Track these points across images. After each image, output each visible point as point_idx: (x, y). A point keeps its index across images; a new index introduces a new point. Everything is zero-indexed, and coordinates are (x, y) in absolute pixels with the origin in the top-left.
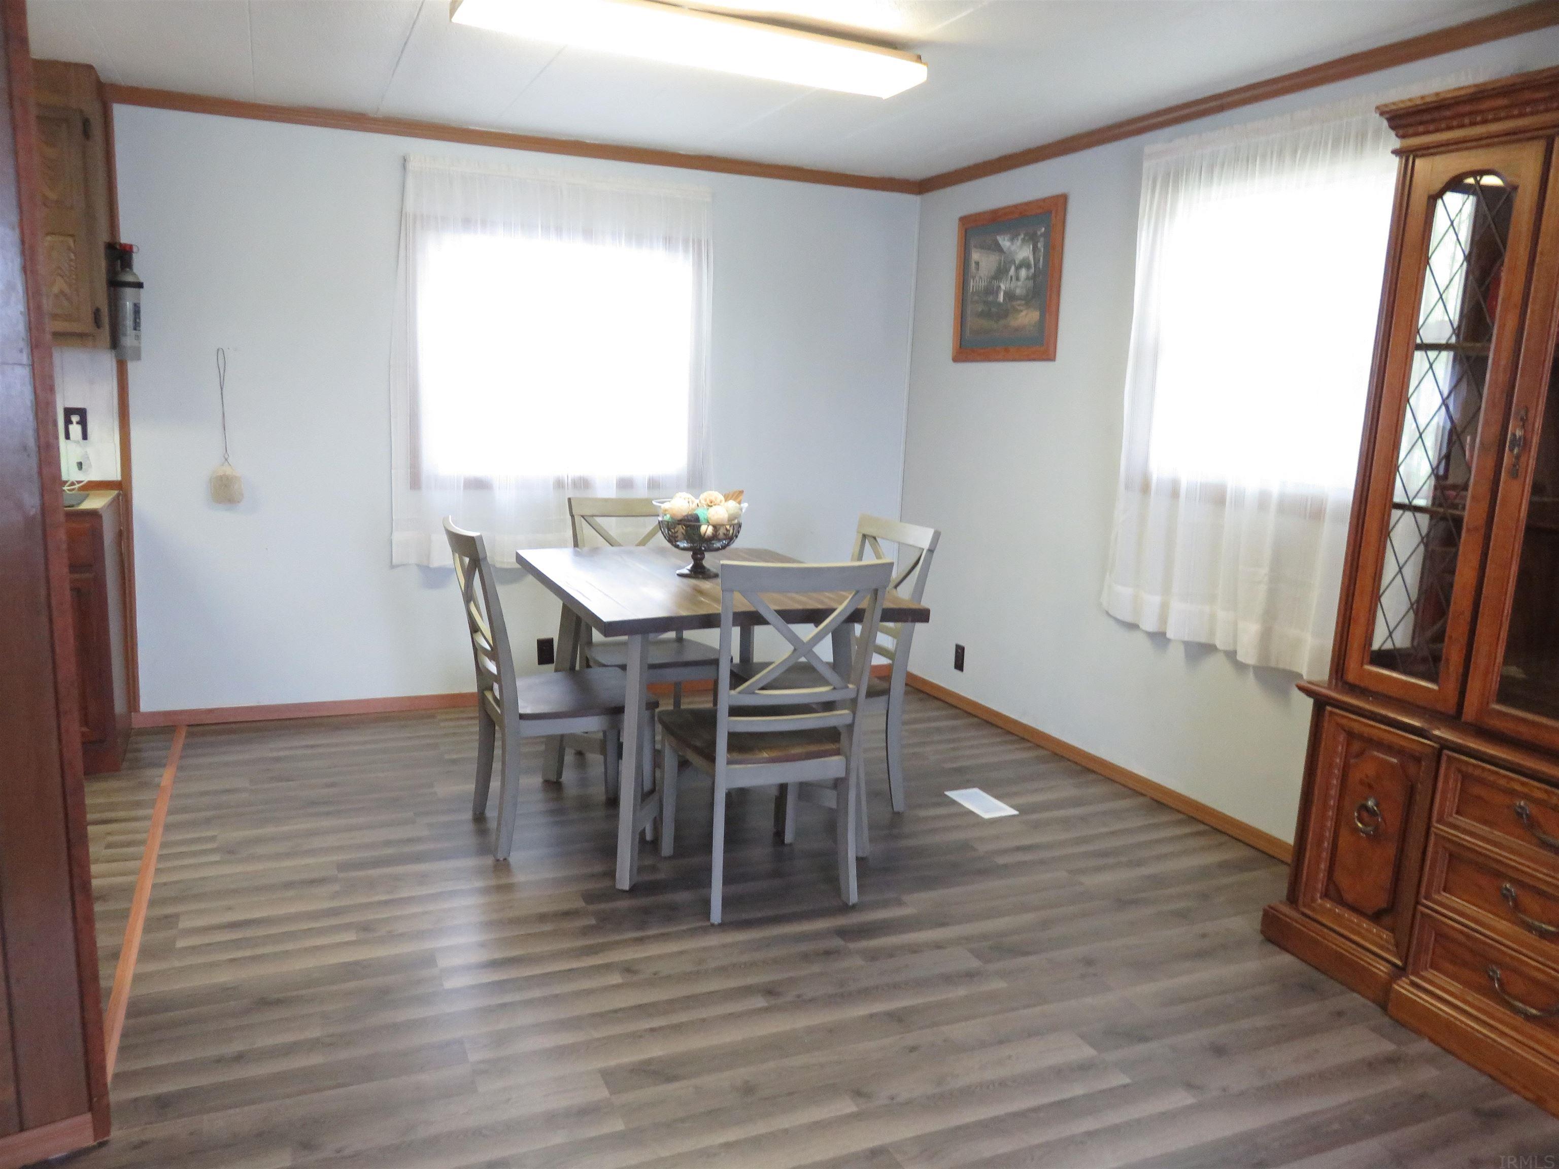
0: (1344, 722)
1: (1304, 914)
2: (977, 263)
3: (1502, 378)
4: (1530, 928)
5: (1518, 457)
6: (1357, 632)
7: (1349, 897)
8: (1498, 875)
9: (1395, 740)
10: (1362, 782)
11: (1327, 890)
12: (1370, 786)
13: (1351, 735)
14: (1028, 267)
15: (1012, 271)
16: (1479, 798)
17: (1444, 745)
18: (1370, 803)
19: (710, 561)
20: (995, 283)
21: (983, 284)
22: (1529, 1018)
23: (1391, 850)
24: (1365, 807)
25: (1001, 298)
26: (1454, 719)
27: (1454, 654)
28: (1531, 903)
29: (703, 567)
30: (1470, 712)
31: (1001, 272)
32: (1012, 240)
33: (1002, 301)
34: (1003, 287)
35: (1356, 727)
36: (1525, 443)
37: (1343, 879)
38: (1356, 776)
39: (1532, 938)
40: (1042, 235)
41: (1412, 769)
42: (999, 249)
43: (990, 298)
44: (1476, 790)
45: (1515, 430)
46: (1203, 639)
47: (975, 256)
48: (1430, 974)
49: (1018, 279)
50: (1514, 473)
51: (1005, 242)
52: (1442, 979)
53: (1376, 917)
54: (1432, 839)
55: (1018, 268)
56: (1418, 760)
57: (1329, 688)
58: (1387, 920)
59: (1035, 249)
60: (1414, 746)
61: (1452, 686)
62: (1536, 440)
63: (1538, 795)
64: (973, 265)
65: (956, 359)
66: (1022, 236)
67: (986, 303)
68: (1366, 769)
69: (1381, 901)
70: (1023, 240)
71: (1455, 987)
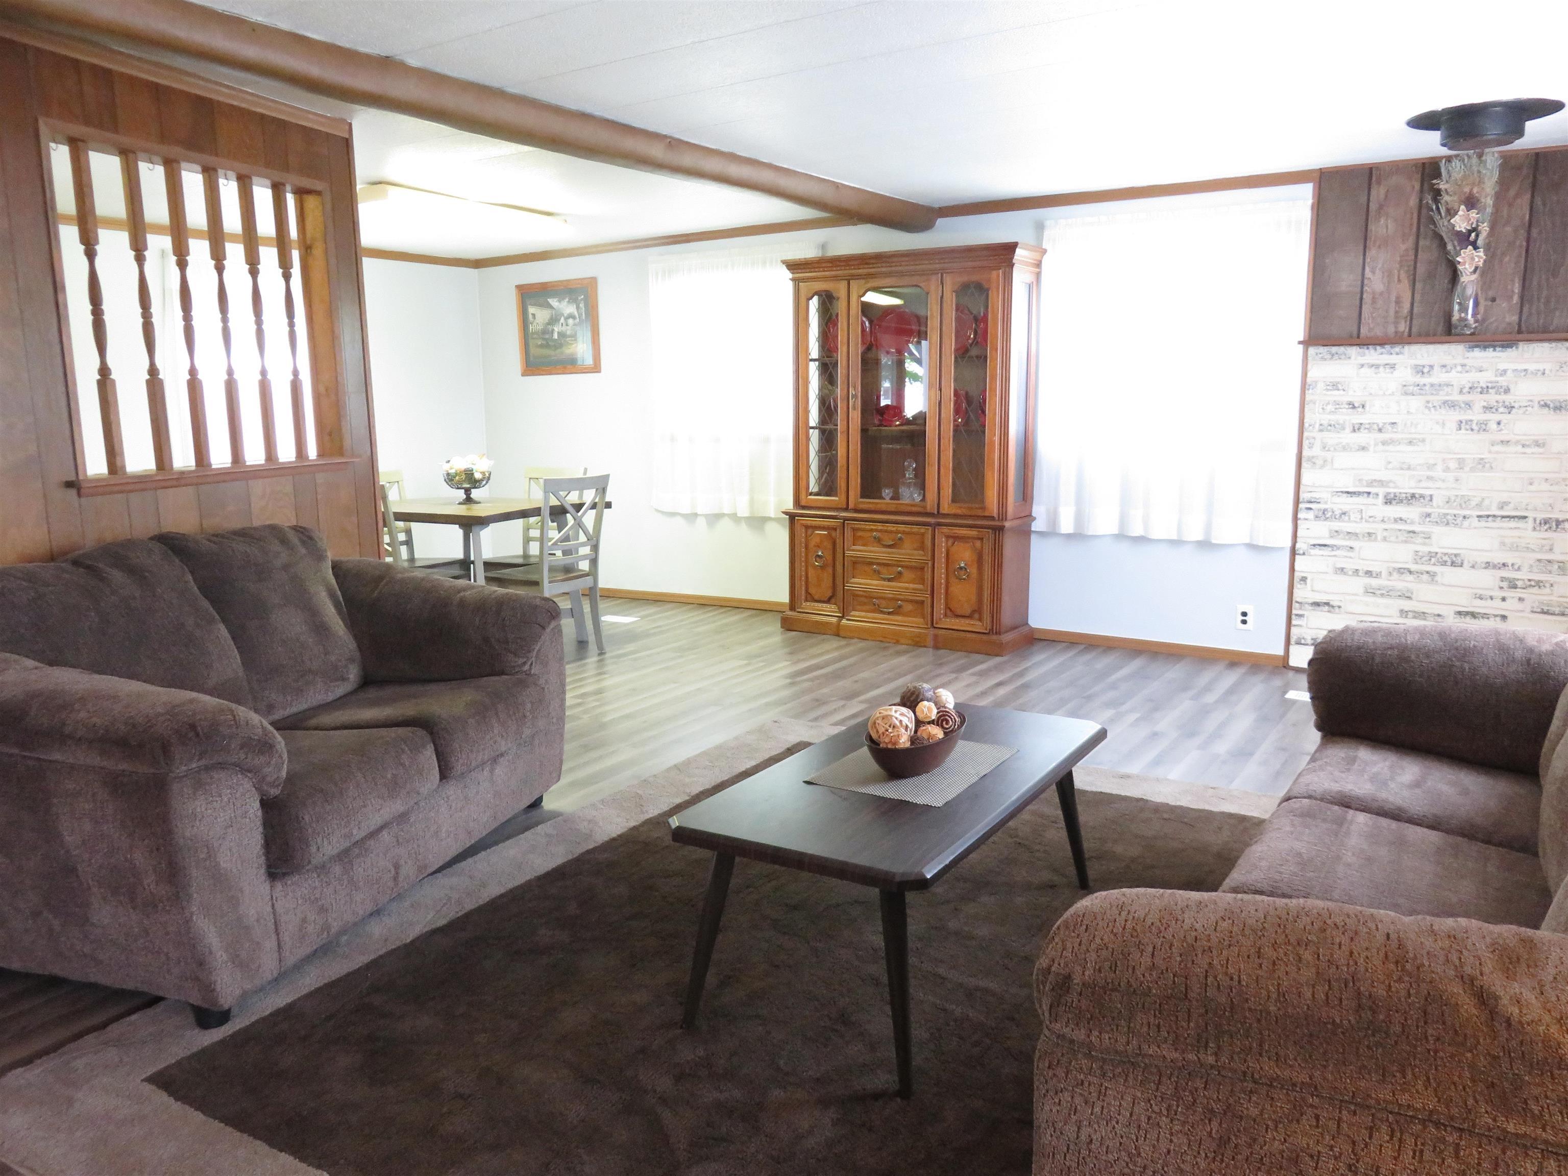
0: (803, 522)
1: (798, 612)
2: (534, 315)
3: (845, 371)
4: (884, 579)
5: (855, 402)
6: (803, 484)
7: (816, 597)
8: (872, 564)
9: (825, 523)
10: (815, 546)
11: (806, 598)
12: (818, 547)
13: (807, 527)
14: (574, 318)
15: (562, 320)
16: (860, 536)
17: (845, 519)
18: (820, 553)
19: (475, 494)
20: (550, 327)
21: (540, 327)
22: (889, 613)
23: (830, 570)
24: (818, 556)
25: (556, 336)
26: (846, 509)
27: (841, 483)
28: (884, 570)
29: (471, 498)
30: (851, 505)
31: (553, 320)
32: (560, 301)
33: (556, 338)
34: (556, 329)
35: (809, 523)
36: (855, 396)
37: (812, 590)
38: (812, 544)
39: (886, 583)
40: (582, 299)
41: (833, 534)
42: (551, 307)
43: (547, 336)
44: (859, 534)
45: (852, 391)
46: (716, 512)
47: (531, 310)
48: (853, 613)
49: (567, 325)
50: (854, 408)
51: (554, 302)
52: (857, 613)
53: (828, 601)
54: (846, 558)
55: (566, 319)
56: (835, 529)
57: (794, 509)
58: (833, 600)
59: (578, 308)
60: (833, 524)
61: (844, 496)
62: (859, 394)
63: (880, 528)
64: (530, 317)
65: (523, 375)
66: (567, 300)
67: (544, 339)
68: (814, 541)
69: (829, 593)
70: (569, 302)
71: (863, 614)
